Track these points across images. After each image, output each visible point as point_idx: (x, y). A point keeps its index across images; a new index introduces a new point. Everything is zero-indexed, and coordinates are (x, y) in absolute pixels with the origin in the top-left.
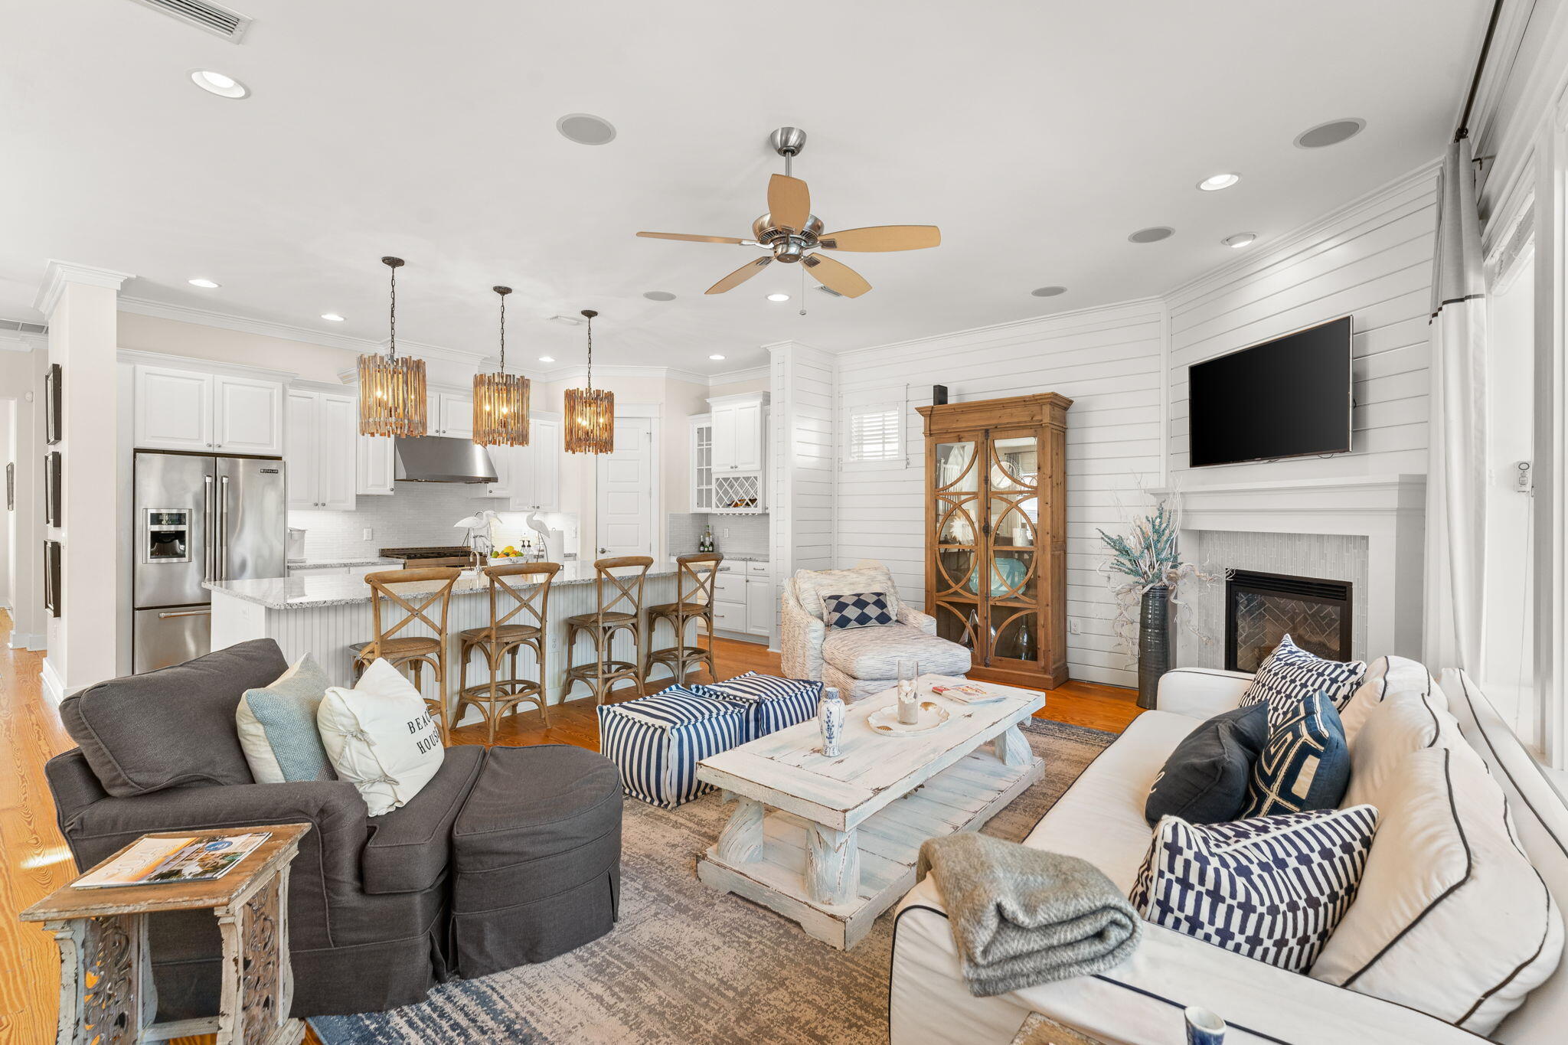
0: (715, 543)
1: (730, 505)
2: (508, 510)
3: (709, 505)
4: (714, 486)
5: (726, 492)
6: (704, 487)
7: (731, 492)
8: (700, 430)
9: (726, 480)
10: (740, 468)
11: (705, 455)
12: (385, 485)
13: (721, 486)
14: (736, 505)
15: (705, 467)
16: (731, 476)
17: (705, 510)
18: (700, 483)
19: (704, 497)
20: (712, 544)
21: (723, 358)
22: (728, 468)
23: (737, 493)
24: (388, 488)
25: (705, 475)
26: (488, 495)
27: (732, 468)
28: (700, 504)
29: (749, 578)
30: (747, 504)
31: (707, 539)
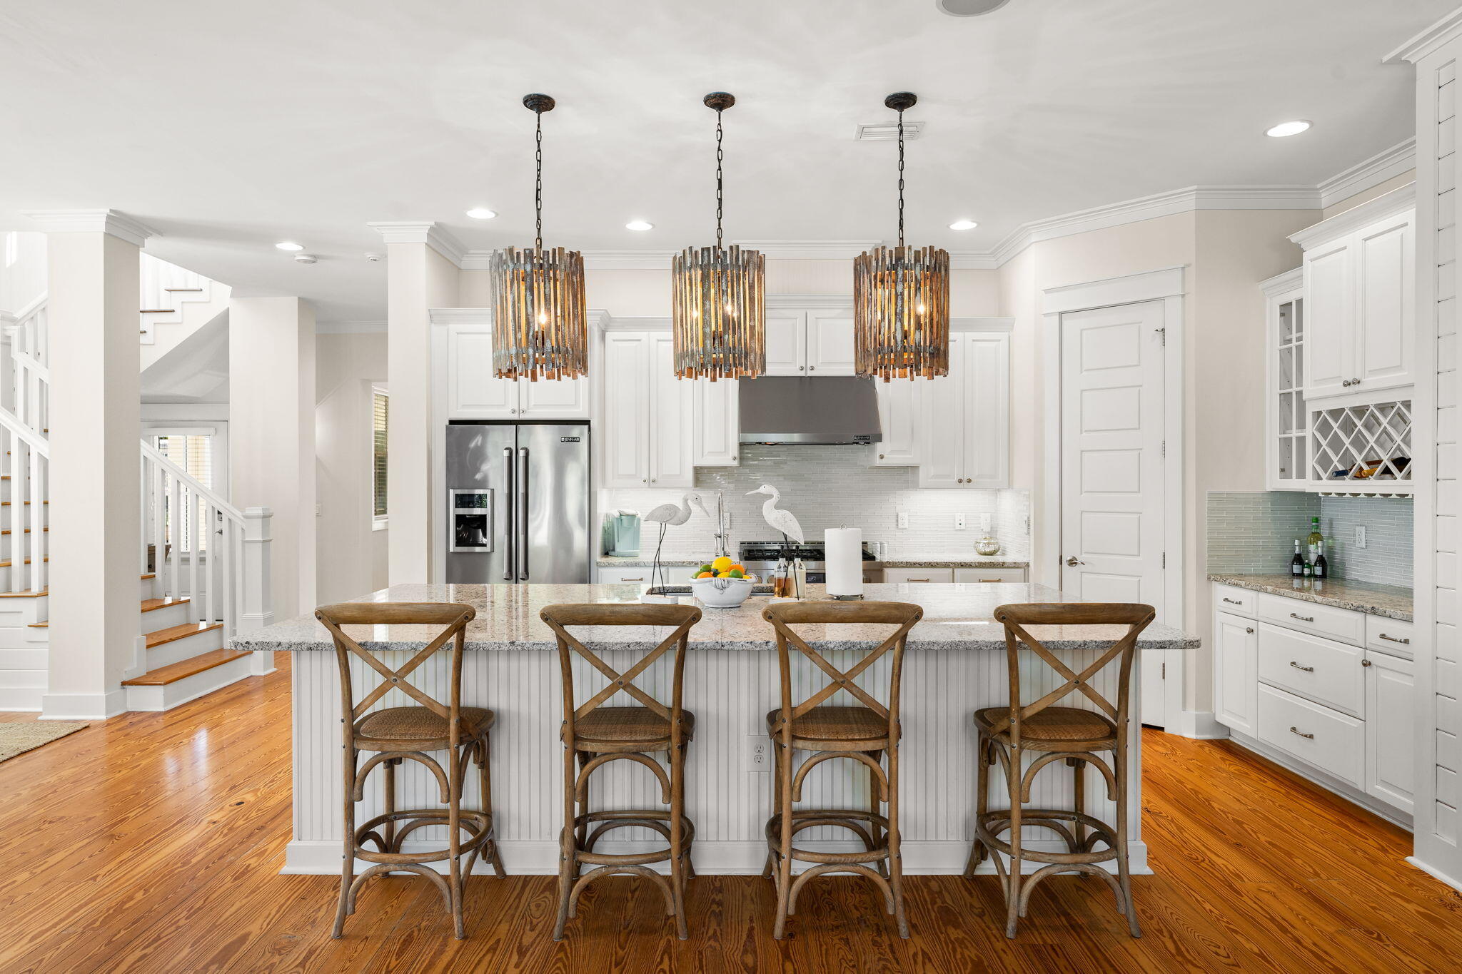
0: (1332, 558)
1: (1344, 473)
2: (915, 486)
3: (1301, 475)
4: (1310, 430)
5: (1336, 444)
6: (1294, 433)
7: (1347, 441)
8: (1286, 308)
9: (1336, 413)
10: (1370, 382)
11: (1292, 359)
12: (726, 451)
13: (1324, 428)
14: (1360, 475)
15: (1294, 389)
16: (1347, 403)
17: (1294, 484)
18: (1285, 426)
19: (1290, 453)
20: (1321, 561)
21: (1305, 126)
22: (1338, 388)
23: (1359, 443)
24: (731, 456)
25: (1291, 402)
26: (878, 462)
27: (1347, 384)
28: (1284, 471)
29: (1371, 656)
30: (1387, 471)
31: (1312, 548)
